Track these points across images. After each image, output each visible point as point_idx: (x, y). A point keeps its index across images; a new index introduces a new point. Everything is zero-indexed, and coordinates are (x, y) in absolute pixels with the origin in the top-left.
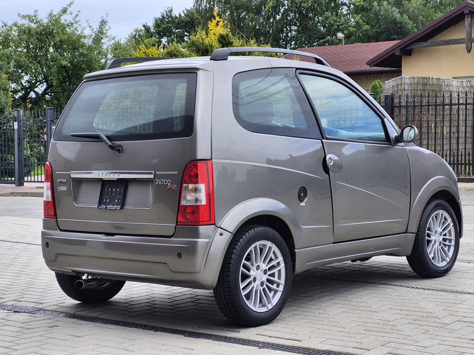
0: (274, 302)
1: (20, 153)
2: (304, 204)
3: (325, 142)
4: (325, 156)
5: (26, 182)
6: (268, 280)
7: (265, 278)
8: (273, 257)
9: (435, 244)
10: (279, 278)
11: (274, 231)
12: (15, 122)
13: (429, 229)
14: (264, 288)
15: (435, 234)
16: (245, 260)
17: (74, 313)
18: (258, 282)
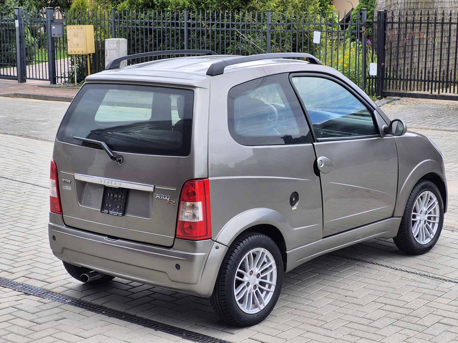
0: (266, 302)
1: (22, 50)
2: (296, 208)
3: (316, 145)
4: (316, 159)
5: (28, 79)
6: (261, 283)
7: (257, 281)
8: (266, 261)
9: (420, 223)
10: (271, 279)
11: (267, 237)
12: (16, 20)
13: (415, 211)
14: (257, 290)
15: (421, 214)
16: (239, 269)
17: (79, 298)
18: (251, 286)
